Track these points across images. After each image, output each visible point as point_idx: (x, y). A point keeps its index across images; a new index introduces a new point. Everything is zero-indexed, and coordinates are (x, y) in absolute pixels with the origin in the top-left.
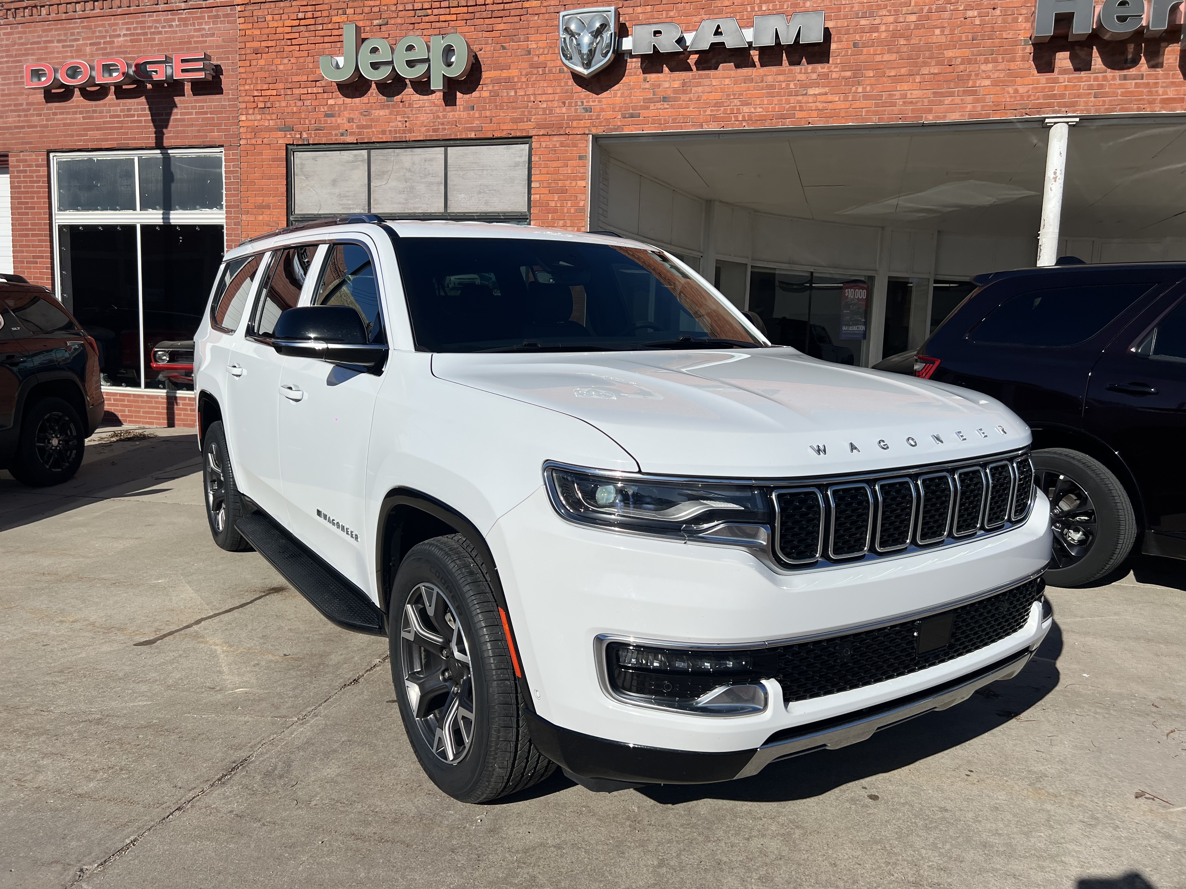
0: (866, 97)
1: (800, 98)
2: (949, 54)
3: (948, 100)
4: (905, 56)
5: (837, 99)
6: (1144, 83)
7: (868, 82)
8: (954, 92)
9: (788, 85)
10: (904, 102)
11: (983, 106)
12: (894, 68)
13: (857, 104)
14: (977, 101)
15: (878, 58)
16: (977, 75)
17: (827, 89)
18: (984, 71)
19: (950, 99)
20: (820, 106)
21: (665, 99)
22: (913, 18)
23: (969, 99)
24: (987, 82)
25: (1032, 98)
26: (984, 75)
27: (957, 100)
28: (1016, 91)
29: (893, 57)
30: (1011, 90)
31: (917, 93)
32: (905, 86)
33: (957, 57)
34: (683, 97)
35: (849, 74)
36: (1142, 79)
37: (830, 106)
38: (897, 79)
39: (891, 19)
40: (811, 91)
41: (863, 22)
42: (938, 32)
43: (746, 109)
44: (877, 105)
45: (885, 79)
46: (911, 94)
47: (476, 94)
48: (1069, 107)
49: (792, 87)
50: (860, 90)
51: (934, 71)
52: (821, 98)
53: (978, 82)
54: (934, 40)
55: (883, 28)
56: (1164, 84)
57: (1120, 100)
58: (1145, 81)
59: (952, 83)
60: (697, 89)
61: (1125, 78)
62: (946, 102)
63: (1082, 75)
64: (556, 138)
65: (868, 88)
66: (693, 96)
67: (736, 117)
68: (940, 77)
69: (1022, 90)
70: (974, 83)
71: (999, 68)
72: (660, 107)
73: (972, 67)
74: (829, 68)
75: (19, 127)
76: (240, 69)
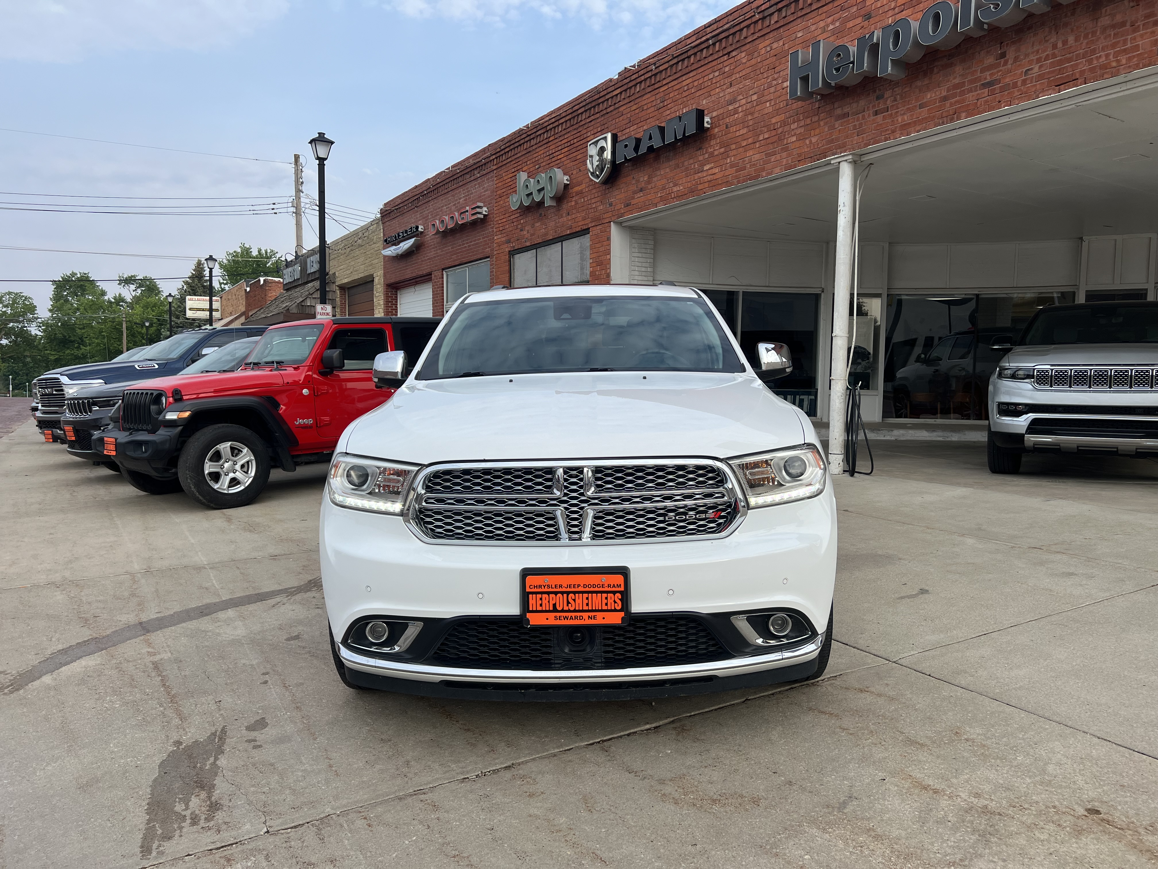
0: (732, 166)
1: (699, 174)
2: (774, 120)
3: (773, 158)
4: (751, 128)
5: (717, 171)
6: (888, 115)
7: (732, 154)
8: (775, 151)
10: (750, 165)
11: (792, 159)
12: (745, 140)
13: (727, 173)
14: (789, 155)
15: (738, 134)
16: (788, 134)
17: (712, 165)
18: (793, 130)
19: (774, 157)
20: (709, 178)
21: (641, 190)
22: (755, 97)
23: (784, 154)
24: (794, 139)
25: (820, 145)
26: (793, 133)
27: (778, 157)
28: (811, 141)
29: (745, 131)
30: (807, 142)
31: (757, 157)
32: (751, 153)
33: (777, 123)
34: (650, 187)
35: (722, 150)
37: (715, 177)
38: (746, 148)
39: (743, 102)
40: (706, 168)
41: (731, 108)
42: (768, 104)
43: (675, 189)
44: (737, 171)
45: (741, 149)
46: (754, 158)
47: (570, 204)
48: (842, 148)
49: (696, 166)
50: (728, 161)
51: (766, 136)
52: (710, 172)
53: (789, 139)
54: (766, 111)
55: (740, 109)
56: (902, 112)
57: (873, 134)
58: (889, 112)
59: (776, 144)
60: (655, 179)
61: (876, 113)
62: (772, 160)
63: (850, 118)
64: (598, 227)
65: (733, 158)
66: (653, 185)
67: (671, 196)
68: (769, 141)
69: (814, 140)
70: (787, 141)
71: (801, 125)
72: (639, 196)
73: (786, 128)
74: (714, 147)
75: (435, 257)
76: (495, 209)
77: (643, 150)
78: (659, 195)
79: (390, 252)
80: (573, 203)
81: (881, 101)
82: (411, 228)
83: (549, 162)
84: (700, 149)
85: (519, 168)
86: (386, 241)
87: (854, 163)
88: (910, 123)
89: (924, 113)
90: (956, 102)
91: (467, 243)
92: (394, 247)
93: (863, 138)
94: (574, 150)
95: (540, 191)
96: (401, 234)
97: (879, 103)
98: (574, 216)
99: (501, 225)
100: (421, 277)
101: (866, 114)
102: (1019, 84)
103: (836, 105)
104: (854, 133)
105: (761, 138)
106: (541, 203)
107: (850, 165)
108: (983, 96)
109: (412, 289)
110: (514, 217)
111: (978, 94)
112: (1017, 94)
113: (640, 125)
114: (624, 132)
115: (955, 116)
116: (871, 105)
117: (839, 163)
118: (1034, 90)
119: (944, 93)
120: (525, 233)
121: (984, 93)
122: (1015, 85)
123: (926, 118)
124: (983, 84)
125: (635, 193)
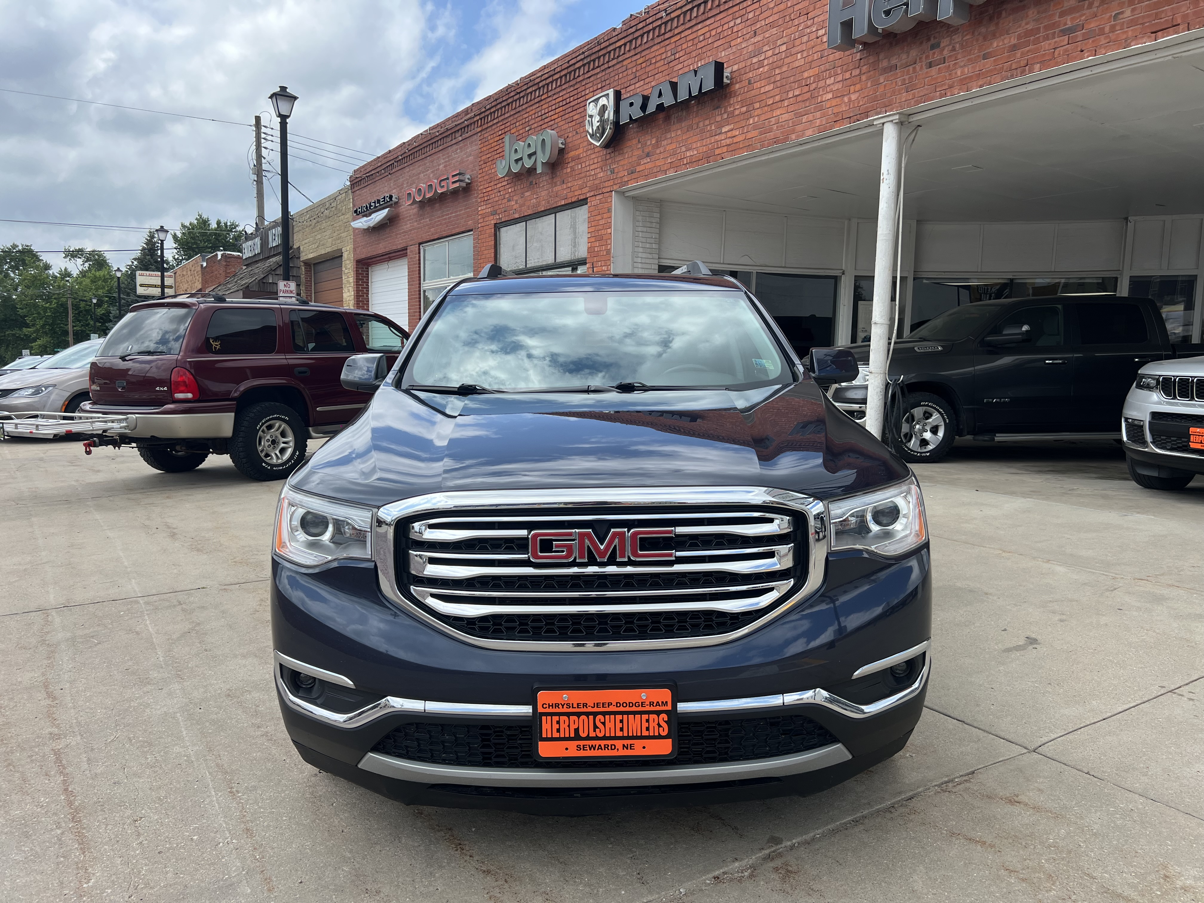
0: (755, 128)
1: (717, 137)
2: (806, 75)
3: (804, 119)
4: (778, 84)
5: (737, 133)
6: (945, 66)
7: (756, 114)
8: (807, 111)
9: (711, 127)
10: (777, 127)
11: (827, 119)
12: (771, 97)
13: (749, 135)
14: (823, 115)
15: (763, 90)
16: (823, 91)
17: (732, 126)
18: (829, 85)
19: (805, 117)
20: (728, 141)
21: (648, 155)
22: (784, 48)
23: (818, 114)
24: (830, 96)
25: (861, 103)
26: (828, 90)
27: (810, 117)
28: (850, 99)
29: (771, 87)
30: (846, 99)
31: (785, 117)
32: (778, 112)
33: (810, 77)
34: (658, 151)
35: (744, 109)
36: (944, 63)
37: (735, 140)
38: (772, 107)
39: (770, 53)
40: (724, 130)
41: (755, 60)
42: (799, 56)
43: (687, 154)
44: (761, 134)
45: (766, 108)
46: (781, 118)
47: (565, 171)
48: (887, 106)
49: (713, 128)
50: (751, 122)
51: (797, 92)
52: (729, 134)
53: (824, 96)
54: (797, 64)
55: (766, 62)
56: (962, 64)
57: (927, 89)
58: (947, 64)
59: (808, 102)
60: (664, 143)
61: (930, 65)
62: (803, 121)
63: (897, 71)
64: (598, 197)
65: (756, 119)
66: (662, 149)
67: (683, 162)
68: (799, 99)
69: (854, 97)
70: (822, 98)
71: (838, 80)
72: (646, 161)
73: (821, 84)
74: (734, 106)
75: (411, 230)
76: (479, 176)
77: (651, 108)
78: (669, 161)
79: (360, 224)
80: (569, 170)
81: (937, 51)
82: (384, 198)
83: (541, 123)
84: (717, 108)
85: (506, 130)
86: (356, 212)
87: (901, 124)
88: (971, 77)
89: (988, 64)
90: (1028, 51)
91: (446, 215)
92: (365, 219)
93: (914, 94)
94: (570, 110)
95: (530, 156)
96: (373, 204)
97: (934, 53)
98: (569, 185)
99: (486, 194)
100: (395, 252)
101: (918, 67)
102: (1107, 29)
103: (882, 56)
104: (903, 89)
105: (791, 95)
106: (532, 171)
107: (896, 127)
108: (1062, 44)
109: (385, 266)
110: (500, 185)
111: (1056, 42)
112: (1103, 42)
113: (647, 81)
114: (628, 89)
115: (1027, 68)
116: (924, 56)
117: (883, 124)
118: (1124, 36)
119: (1014, 41)
120: (513, 203)
121: (1063, 41)
122: (1102, 32)
123: (991, 71)
124: (1061, 31)
125: (640, 158)
